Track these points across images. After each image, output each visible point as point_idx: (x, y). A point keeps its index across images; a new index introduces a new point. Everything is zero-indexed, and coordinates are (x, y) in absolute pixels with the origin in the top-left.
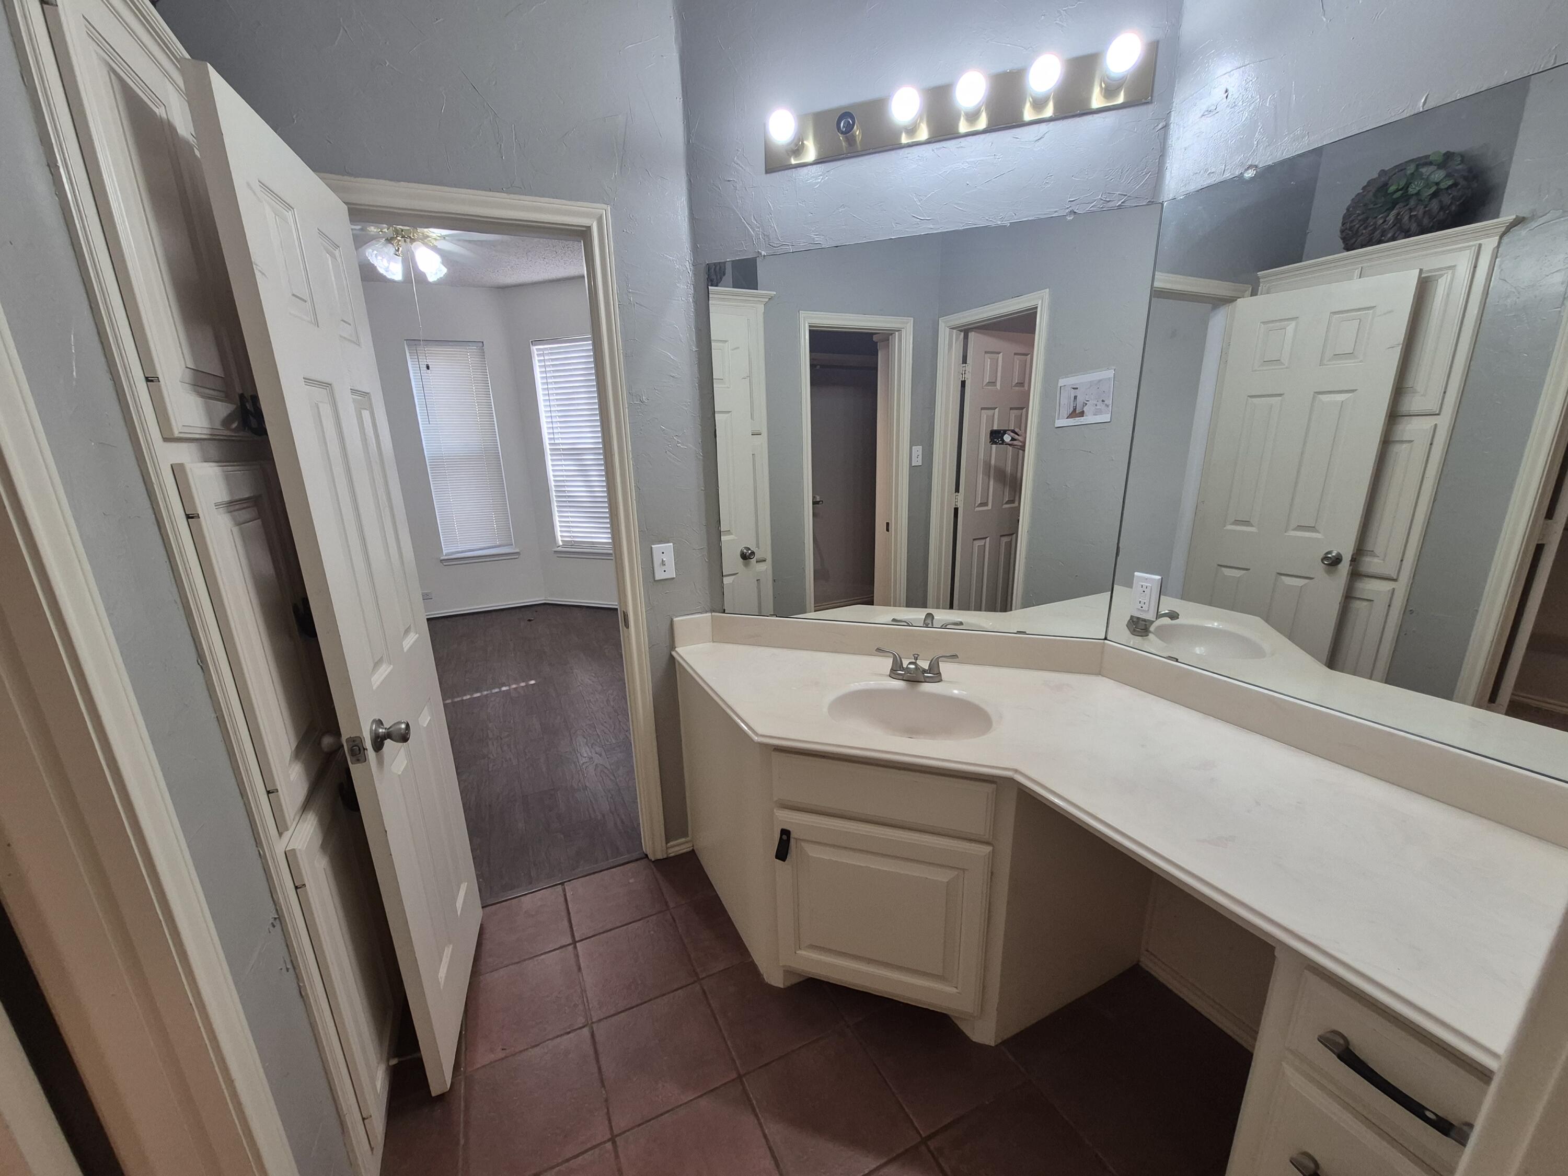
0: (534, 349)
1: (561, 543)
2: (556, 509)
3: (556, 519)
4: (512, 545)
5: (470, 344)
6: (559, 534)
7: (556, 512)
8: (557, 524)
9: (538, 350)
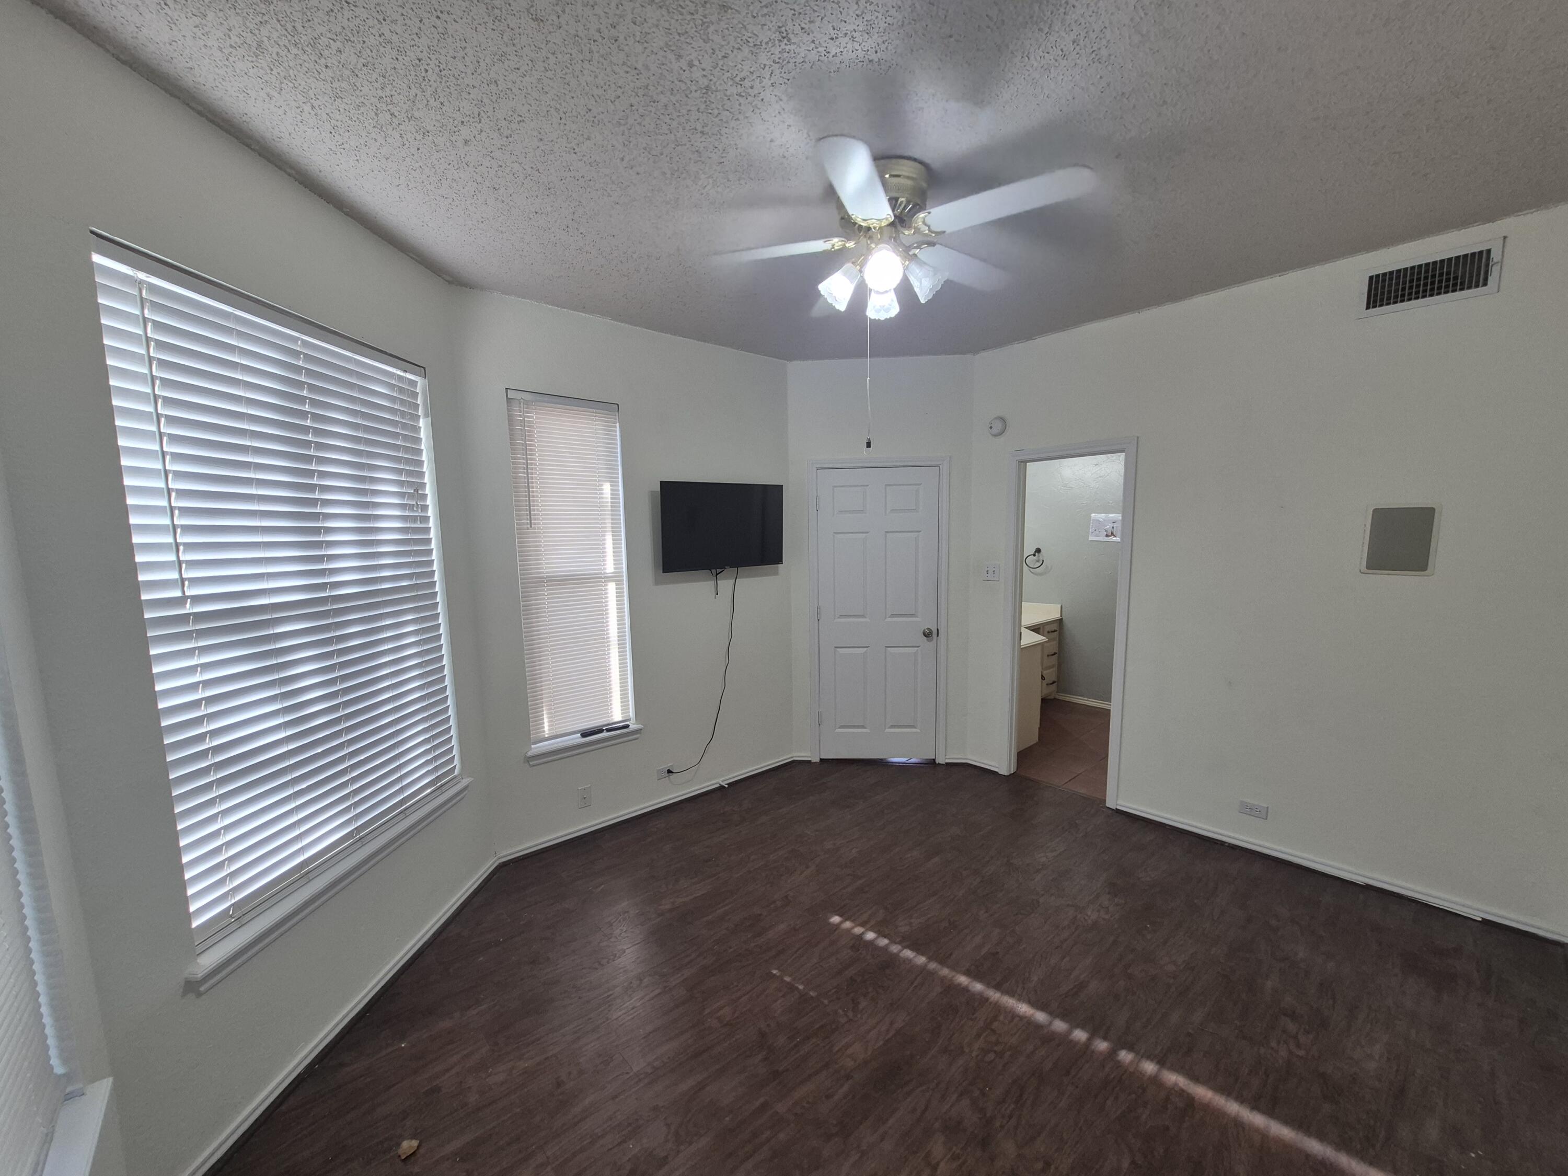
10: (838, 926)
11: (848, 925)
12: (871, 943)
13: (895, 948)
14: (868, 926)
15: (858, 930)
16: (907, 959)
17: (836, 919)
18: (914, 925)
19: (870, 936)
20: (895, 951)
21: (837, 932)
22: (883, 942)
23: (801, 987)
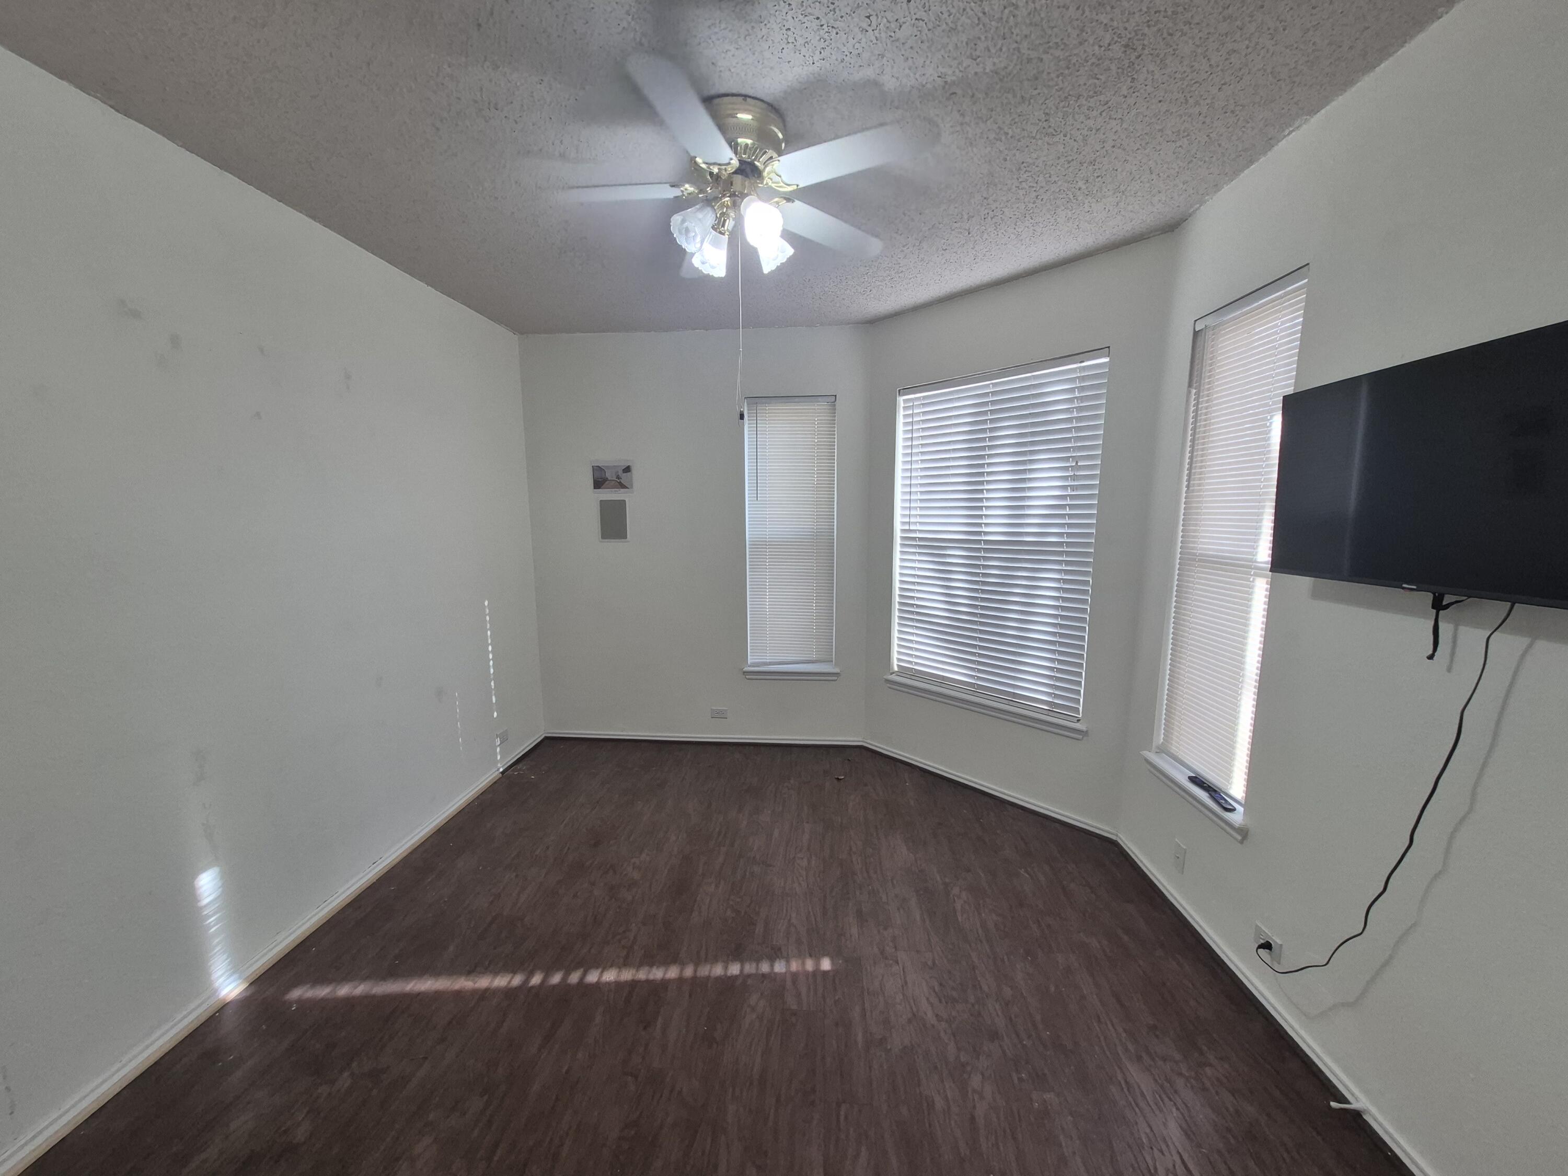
0: (901, 400)
1: (896, 669)
2: (897, 620)
3: (895, 634)
4: (832, 661)
5: (820, 399)
6: (895, 656)
7: (896, 624)
8: (895, 642)
9: (905, 401)
10: (816, 958)
11: (809, 966)
14: (791, 978)
15: (795, 966)
18: (748, 1012)
21: (811, 952)
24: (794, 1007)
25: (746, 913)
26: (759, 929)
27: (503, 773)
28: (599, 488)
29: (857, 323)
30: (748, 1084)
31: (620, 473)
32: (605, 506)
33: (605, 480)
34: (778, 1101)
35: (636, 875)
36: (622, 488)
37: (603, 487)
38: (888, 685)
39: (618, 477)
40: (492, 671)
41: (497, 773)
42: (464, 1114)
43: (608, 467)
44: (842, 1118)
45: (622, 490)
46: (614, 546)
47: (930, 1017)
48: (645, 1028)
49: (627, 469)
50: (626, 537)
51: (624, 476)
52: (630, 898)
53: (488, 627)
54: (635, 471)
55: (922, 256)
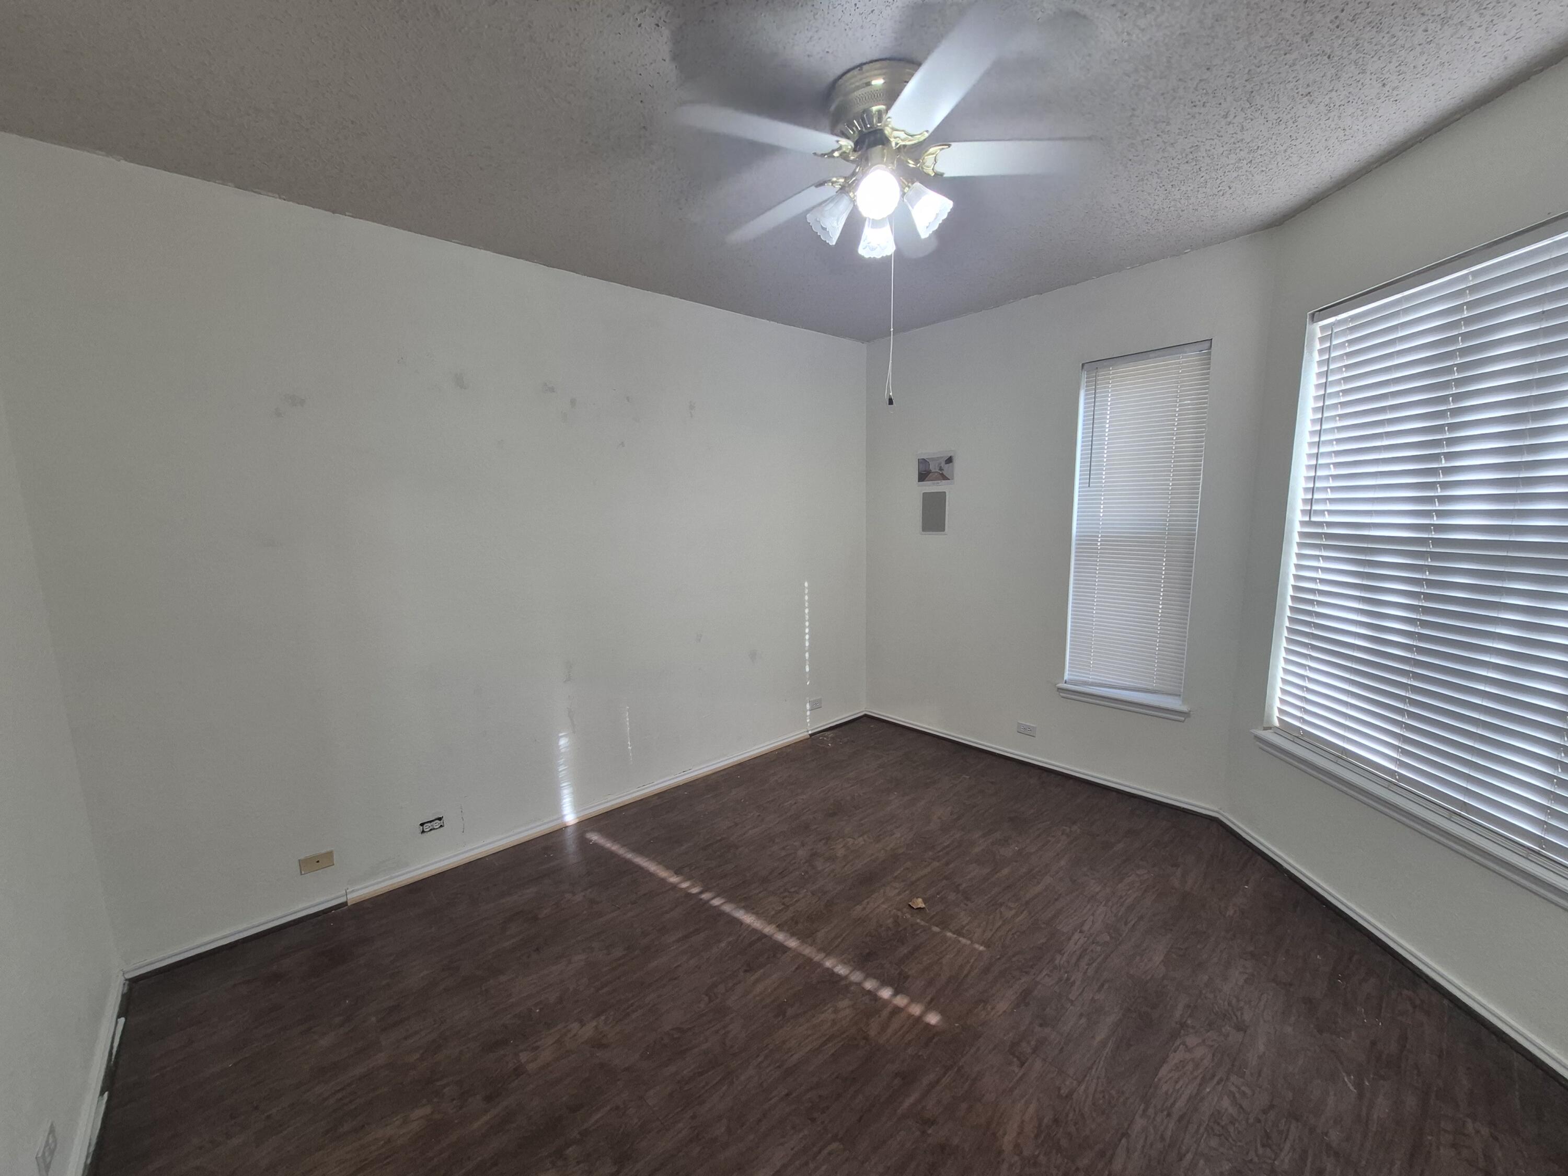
0: (1314, 328)
1: (1274, 723)
2: (1283, 654)
3: (1278, 674)
4: (1179, 695)
5: (1187, 348)
6: (1275, 704)
7: (1281, 660)
8: (1277, 684)
9: (1321, 327)
10: (929, 1007)
11: (916, 1010)
12: (884, 983)
13: (856, 977)
14: (889, 1009)
15: (901, 1001)
16: (845, 963)
17: (933, 1019)
18: (830, 1011)
19: (886, 993)
20: (858, 973)
21: (928, 998)
22: (869, 985)
23: (949, 934)
24: (872, 1033)
25: (905, 929)
26: (904, 950)
27: (811, 735)
28: (923, 481)
29: (1255, 231)
30: (778, 1064)
31: (943, 464)
32: (927, 497)
33: (929, 472)
34: (787, 1095)
35: (841, 852)
36: (944, 480)
37: (927, 479)
38: (1258, 743)
39: (941, 469)
40: (807, 644)
41: (806, 733)
42: (609, 955)
43: (933, 459)
44: (825, 1152)
45: (943, 481)
46: (933, 538)
47: (1007, 1141)
48: (746, 971)
49: (950, 460)
50: (944, 530)
51: (946, 467)
52: (820, 868)
53: (806, 605)
54: (957, 462)
55: (1272, 116)
